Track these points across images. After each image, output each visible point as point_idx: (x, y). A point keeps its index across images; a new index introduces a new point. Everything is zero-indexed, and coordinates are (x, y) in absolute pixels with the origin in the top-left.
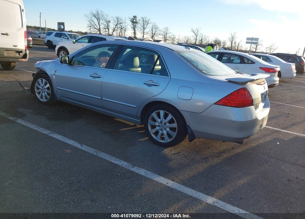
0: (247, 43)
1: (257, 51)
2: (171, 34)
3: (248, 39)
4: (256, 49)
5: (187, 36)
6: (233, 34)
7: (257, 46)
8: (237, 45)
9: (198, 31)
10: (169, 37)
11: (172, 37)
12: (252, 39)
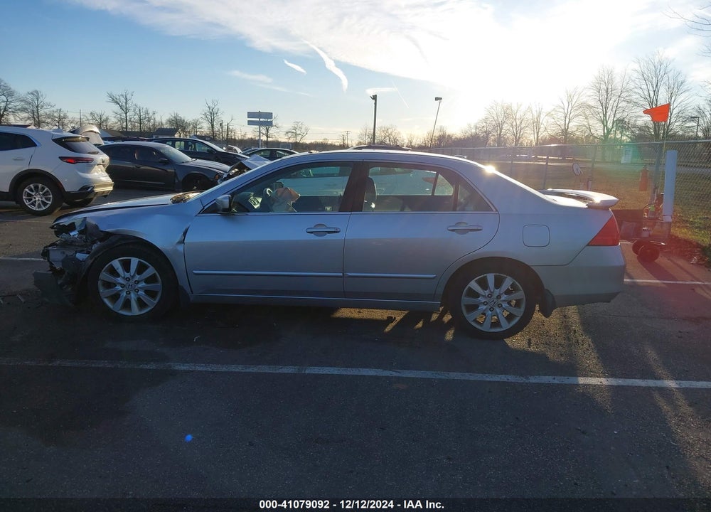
0: (250, 123)
1: (270, 139)
2: (52, 109)
3: (250, 115)
4: (267, 137)
5: (98, 112)
6: (210, 105)
7: (268, 130)
8: (225, 127)
9: (128, 98)
10: (48, 116)
11: (56, 114)
12: (259, 115)
